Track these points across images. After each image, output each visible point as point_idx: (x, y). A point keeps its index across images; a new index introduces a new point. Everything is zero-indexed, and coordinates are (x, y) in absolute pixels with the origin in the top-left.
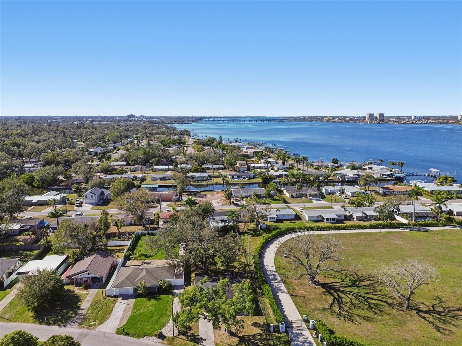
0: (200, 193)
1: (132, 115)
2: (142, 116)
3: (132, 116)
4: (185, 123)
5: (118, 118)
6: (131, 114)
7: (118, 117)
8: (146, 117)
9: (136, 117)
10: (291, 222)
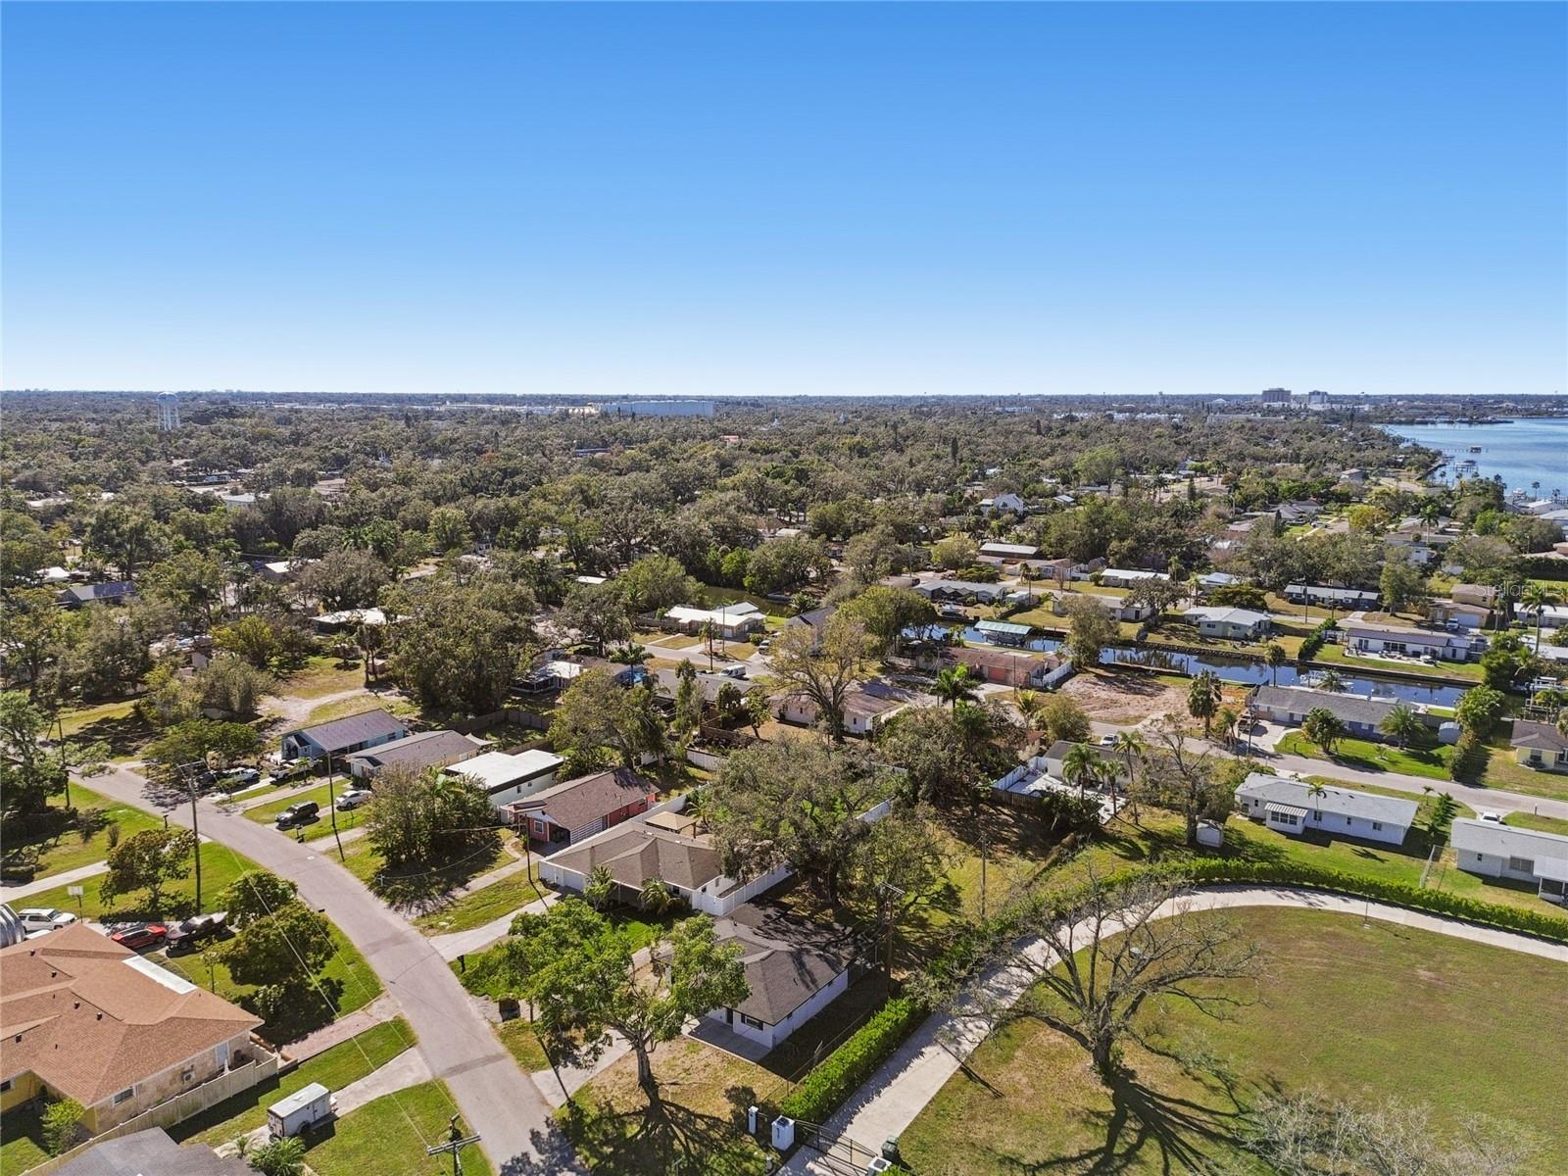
0: (1153, 677)
1: (1281, 391)
2: (1319, 393)
3: (1281, 394)
4: (1481, 423)
5: (1221, 401)
6: (1275, 386)
7: (1222, 396)
8: (1335, 397)
9: (1296, 398)
10: (1367, 855)
